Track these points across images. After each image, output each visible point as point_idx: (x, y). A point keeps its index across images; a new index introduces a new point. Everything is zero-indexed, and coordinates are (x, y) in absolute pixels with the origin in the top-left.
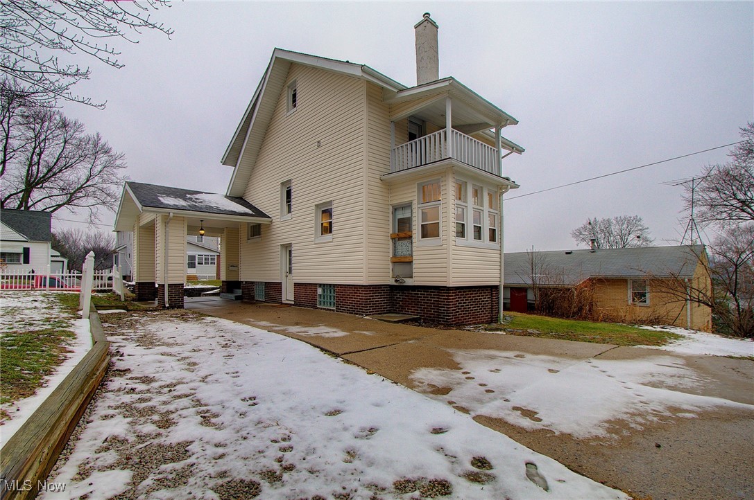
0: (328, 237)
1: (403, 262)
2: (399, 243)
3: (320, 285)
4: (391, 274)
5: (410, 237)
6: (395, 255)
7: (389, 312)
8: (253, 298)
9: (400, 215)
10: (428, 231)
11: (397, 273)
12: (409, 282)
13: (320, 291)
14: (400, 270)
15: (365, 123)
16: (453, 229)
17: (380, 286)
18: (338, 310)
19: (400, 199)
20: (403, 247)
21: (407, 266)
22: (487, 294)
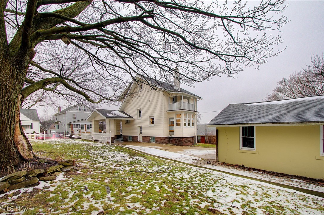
0: (153, 125)
1: (172, 131)
2: (171, 127)
3: (151, 137)
4: (169, 134)
5: (174, 126)
6: (170, 130)
7: (169, 143)
8: (128, 140)
9: (171, 120)
10: (178, 125)
11: (171, 134)
12: (173, 136)
13: (151, 138)
14: (171, 133)
15: (163, 98)
16: (184, 124)
17: (166, 137)
18: (156, 143)
19: (171, 116)
20: (172, 128)
21: (173, 133)
22: (192, 139)
